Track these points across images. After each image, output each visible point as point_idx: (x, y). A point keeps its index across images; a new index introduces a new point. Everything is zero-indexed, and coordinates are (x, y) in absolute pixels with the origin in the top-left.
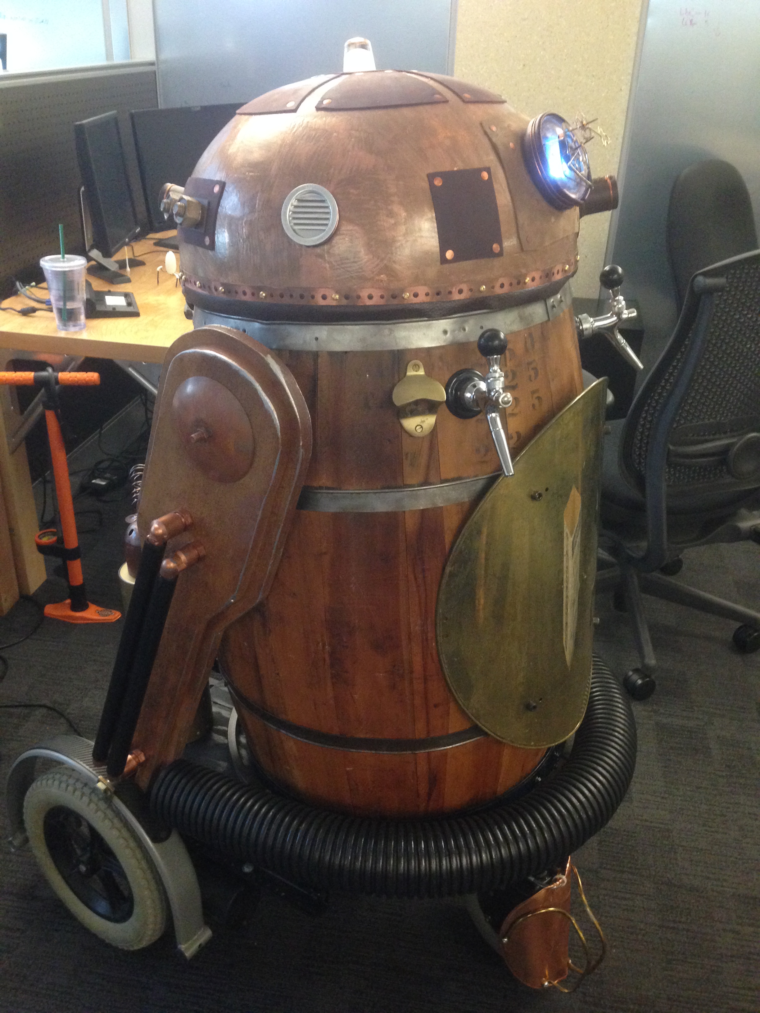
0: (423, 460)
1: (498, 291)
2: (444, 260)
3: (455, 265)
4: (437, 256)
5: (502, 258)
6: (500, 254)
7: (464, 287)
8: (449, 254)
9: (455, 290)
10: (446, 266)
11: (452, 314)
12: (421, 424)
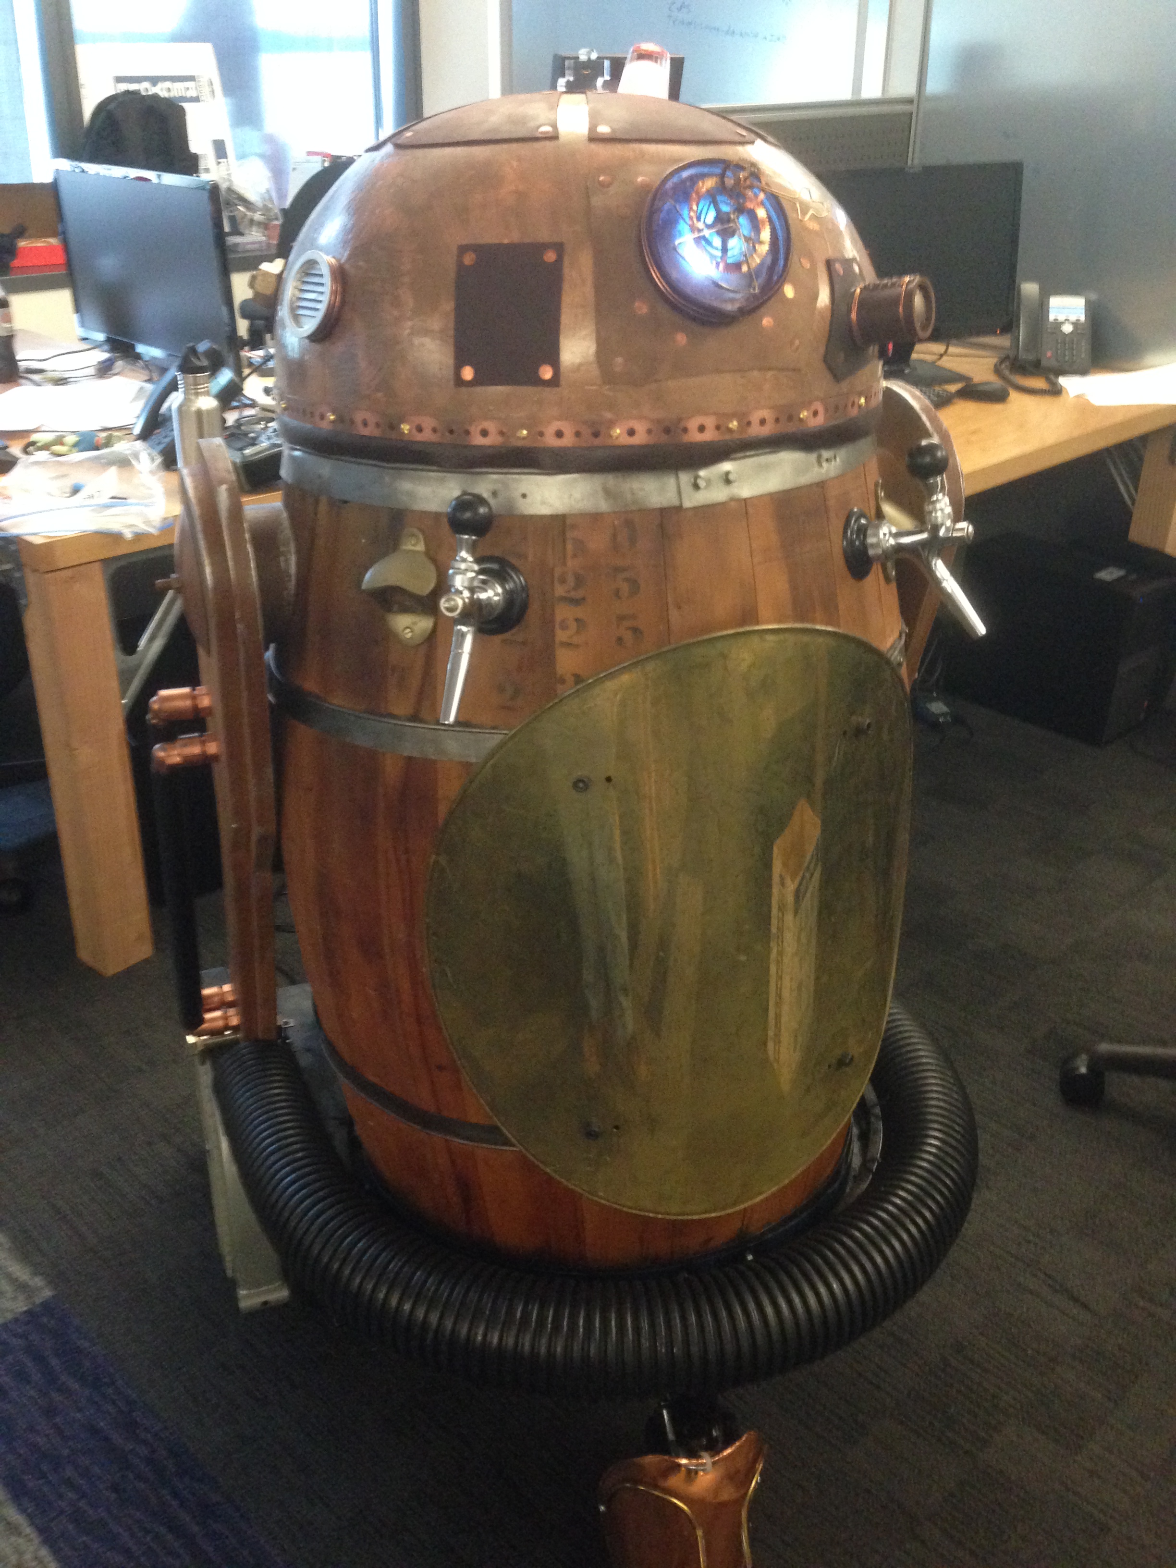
0: (415, 682)
1: (551, 441)
2: (459, 382)
3: (479, 390)
4: (449, 373)
5: (557, 389)
6: (554, 382)
7: (491, 426)
8: (468, 373)
9: (475, 430)
10: (464, 390)
11: (471, 467)
12: (411, 626)
